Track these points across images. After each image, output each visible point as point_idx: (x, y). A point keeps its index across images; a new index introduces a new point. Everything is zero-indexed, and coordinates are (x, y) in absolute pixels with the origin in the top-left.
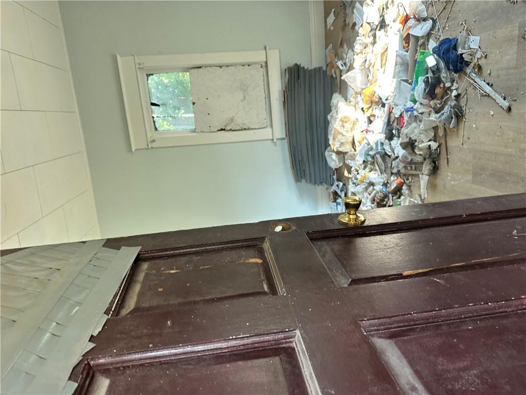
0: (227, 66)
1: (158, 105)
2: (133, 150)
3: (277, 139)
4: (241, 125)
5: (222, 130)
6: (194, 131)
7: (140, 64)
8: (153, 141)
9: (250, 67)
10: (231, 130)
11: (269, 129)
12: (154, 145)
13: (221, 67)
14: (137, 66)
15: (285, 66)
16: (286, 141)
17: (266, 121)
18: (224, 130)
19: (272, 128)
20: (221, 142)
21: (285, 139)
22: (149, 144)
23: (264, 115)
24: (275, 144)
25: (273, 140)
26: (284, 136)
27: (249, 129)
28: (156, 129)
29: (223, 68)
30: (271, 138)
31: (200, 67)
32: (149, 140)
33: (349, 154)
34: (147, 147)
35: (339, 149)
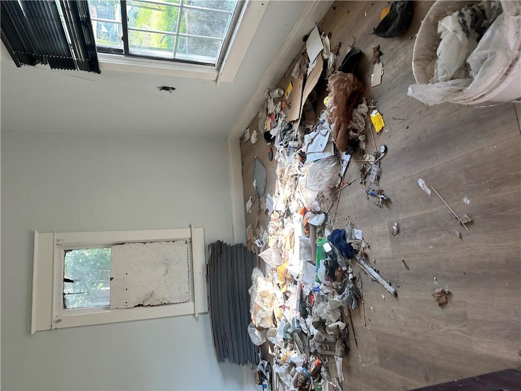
0: (152, 242)
1: (72, 281)
2: (33, 331)
3: (199, 314)
4: (160, 300)
5: (139, 305)
6: (108, 308)
7: (59, 240)
8: (59, 321)
9: (175, 243)
10: (149, 305)
11: (191, 303)
12: (59, 325)
13: (144, 243)
14: (55, 243)
15: (209, 242)
16: (209, 315)
17: (188, 294)
18: (142, 305)
19: (194, 301)
20: (137, 319)
21: (207, 313)
22: (53, 325)
23: (186, 288)
24: (197, 319)
25: (194, 314)
26: (207, 311)
27: (169, 304)
28: (65, 307)
29: (147, 244)
30: (193, 313)
31: (123, 244)
32: (53, 320)
33: (270, 330)
34: (50, 328)
35: (260, 325)
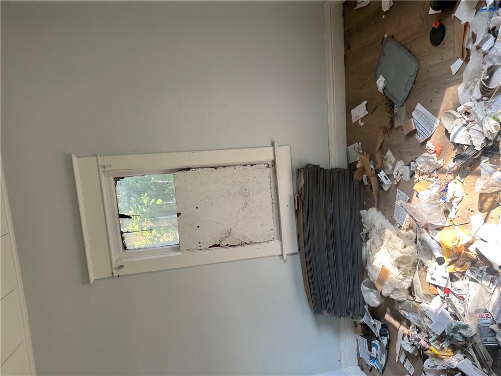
0: (224, 167)
1: (129, 217)
2: (92, 280)
3: (287, 255)
4: (241, 239)
5: (215, 246)
6: (177, 248)
7: (105, 167)
8: (121, 267)
9: (254, 167)
10: (227, 245)
11: (277, 243)
12: (121, 272)
13: (215, 168)
14: (101, 169)
15: (297, 166)
16: (298, 256)
17: (273, 231)
18: (219, 245)
19: (281, 240)
20: (214, 262)
21: (297, 253)
22: (114, 272)
23: (271, 224)
24: (285, 261)
25: (282, 255)
26: (297, 251)
27: (251, 243)
28: (125, 248)
29: (219, 169)
30: (280, 254)
31: (189, 169)
32: (114, 266)
34: (111, 276)
